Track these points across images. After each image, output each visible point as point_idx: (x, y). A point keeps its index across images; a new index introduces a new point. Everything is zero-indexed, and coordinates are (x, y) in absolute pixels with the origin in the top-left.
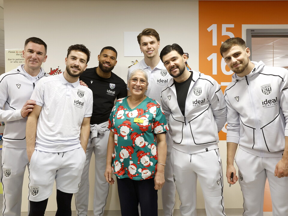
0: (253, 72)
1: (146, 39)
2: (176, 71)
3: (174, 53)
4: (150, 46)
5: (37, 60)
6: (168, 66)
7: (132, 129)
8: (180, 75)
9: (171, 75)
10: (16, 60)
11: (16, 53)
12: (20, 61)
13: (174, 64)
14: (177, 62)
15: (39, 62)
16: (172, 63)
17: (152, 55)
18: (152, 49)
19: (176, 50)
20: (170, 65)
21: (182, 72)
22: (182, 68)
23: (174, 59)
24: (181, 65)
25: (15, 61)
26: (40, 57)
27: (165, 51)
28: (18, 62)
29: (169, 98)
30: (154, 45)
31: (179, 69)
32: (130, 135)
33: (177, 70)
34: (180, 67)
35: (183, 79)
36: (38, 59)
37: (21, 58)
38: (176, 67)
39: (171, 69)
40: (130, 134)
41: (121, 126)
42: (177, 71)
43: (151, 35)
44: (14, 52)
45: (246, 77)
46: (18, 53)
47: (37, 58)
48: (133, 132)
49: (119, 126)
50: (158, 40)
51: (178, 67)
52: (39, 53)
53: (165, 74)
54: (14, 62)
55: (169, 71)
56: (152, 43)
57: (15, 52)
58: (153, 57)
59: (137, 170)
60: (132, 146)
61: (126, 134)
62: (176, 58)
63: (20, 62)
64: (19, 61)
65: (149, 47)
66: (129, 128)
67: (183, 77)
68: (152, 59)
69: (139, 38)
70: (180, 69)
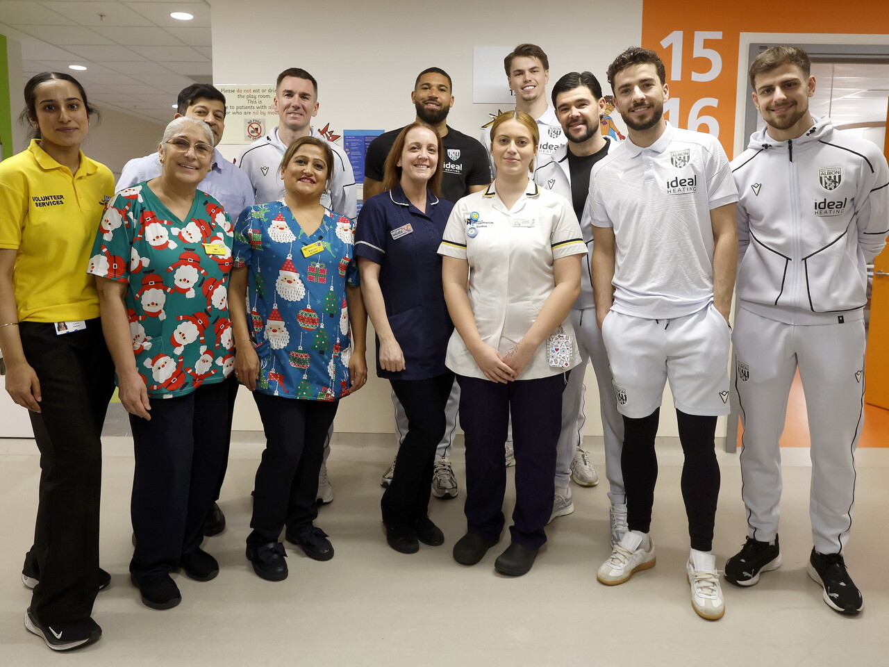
0: (808, 135)
1: (524, 63)
2: (579, 130)
3: (582, 92)
4: (528, 76)
5: (301, 110)
6: (565, 116)
7: (203, 272)
8: (585, 140)
9: (568, 135)
10: (238, 108)
11: (236, 94)
12: (248, 110)
13: (579, 115)
14: (586, 111)
15: (305, 114)
16: (575, 112)
17: (532, 95)
18: (533, 82)
19: (589, 87)
20: (572, 113)
21: (591, 133)
22: (593, 127)
23: (581, 103)
24: (593, 119)
25: (235, 110)
26: (306, 103)
27: (564, 85)
28: (240, 113)
29: (551, 185)
30: (538, 77)
31: (587, 127)
32: (199, 286)
33: (583, 127)
34: (589, 123)
35: (588, 149)
36: (303, 107)
37: (248, 105)
38: (580, 122)
39: (571, 122)
40: (201, 284)
41: (176, 266)
42: (583, 130)
43: (532, 55)
44: (234, 91)
45: (790, 142)
46: (242, 94)
47: (300, 106)
48: (206, 278)
49: (170, 268)
50: (546, 66)
51: (585, 122)
52: (304, 96)
53: (558, 134)
54: (234, 113)
55: (565, 126)
56: (532, 70)
57: (236, 91)
58: (535, 98)
59: (213, 363)
60: (206, 310)
61: (191, 285)
62: (585, 103)
63: (245, 113)
64: (243, 111)
65: (528, 78)
66: (196, 270)
67: (591, 145)
68: (530, 104)
69: (508, 62)
70: (590, 127)
